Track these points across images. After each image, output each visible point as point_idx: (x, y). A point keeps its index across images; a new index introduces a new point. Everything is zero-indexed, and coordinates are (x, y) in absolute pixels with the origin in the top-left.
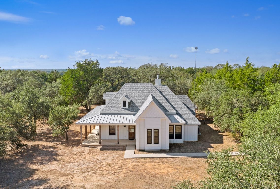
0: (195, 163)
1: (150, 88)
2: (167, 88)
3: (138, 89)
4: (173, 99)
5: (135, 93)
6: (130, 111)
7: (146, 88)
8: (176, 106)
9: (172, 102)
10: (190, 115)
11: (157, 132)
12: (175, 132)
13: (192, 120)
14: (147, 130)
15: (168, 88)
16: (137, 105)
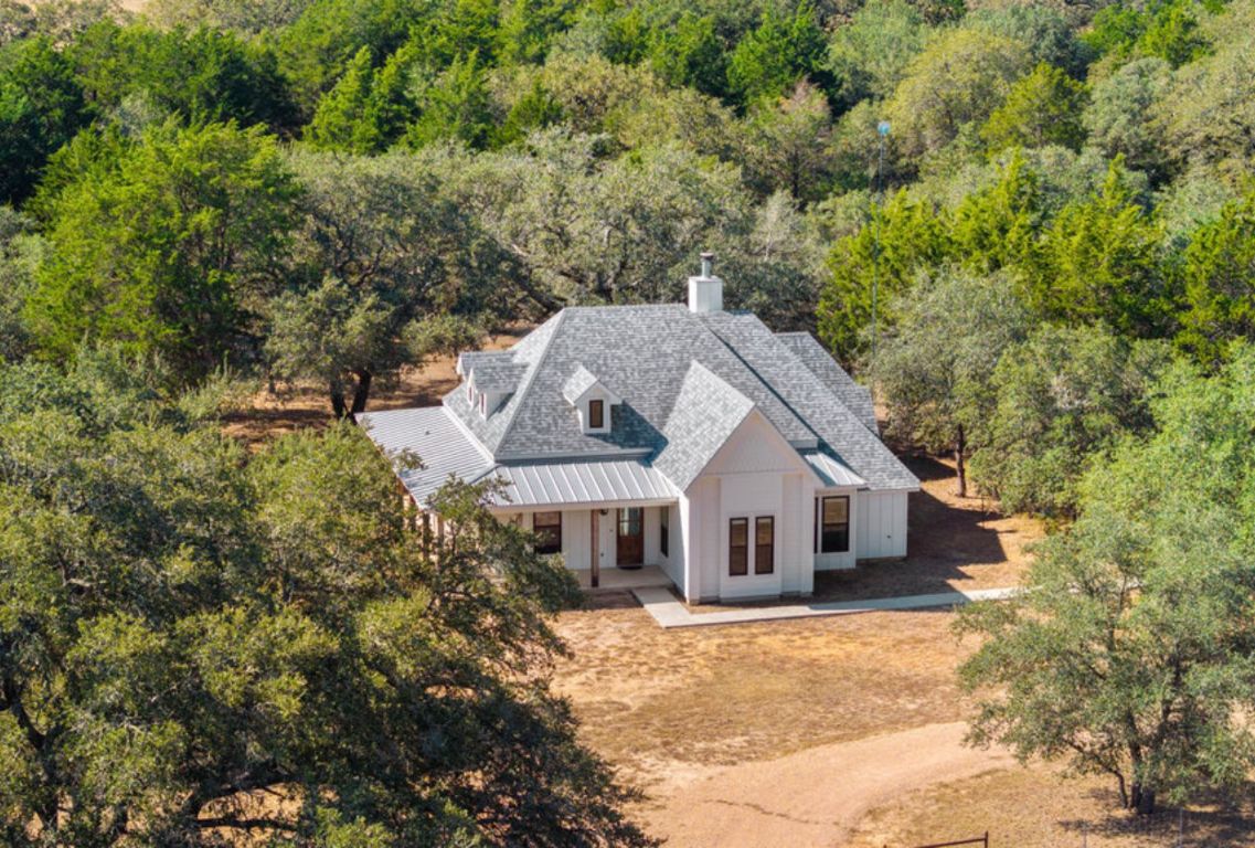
0: (924, 625)
1: (684, 331)
2: (756, 327)
3: (632, 337)
4: (792, 379)
5: (620, 359)
6: (622, 446)
7: (663, 329)
8: (809, 412)
9: (789, 394)
10: (872, 448)
11: (766, 526)
12: (824, 525)
13: (883, 470)
14: (731, 520)
15: (760, 323)
16: (646, 415)
